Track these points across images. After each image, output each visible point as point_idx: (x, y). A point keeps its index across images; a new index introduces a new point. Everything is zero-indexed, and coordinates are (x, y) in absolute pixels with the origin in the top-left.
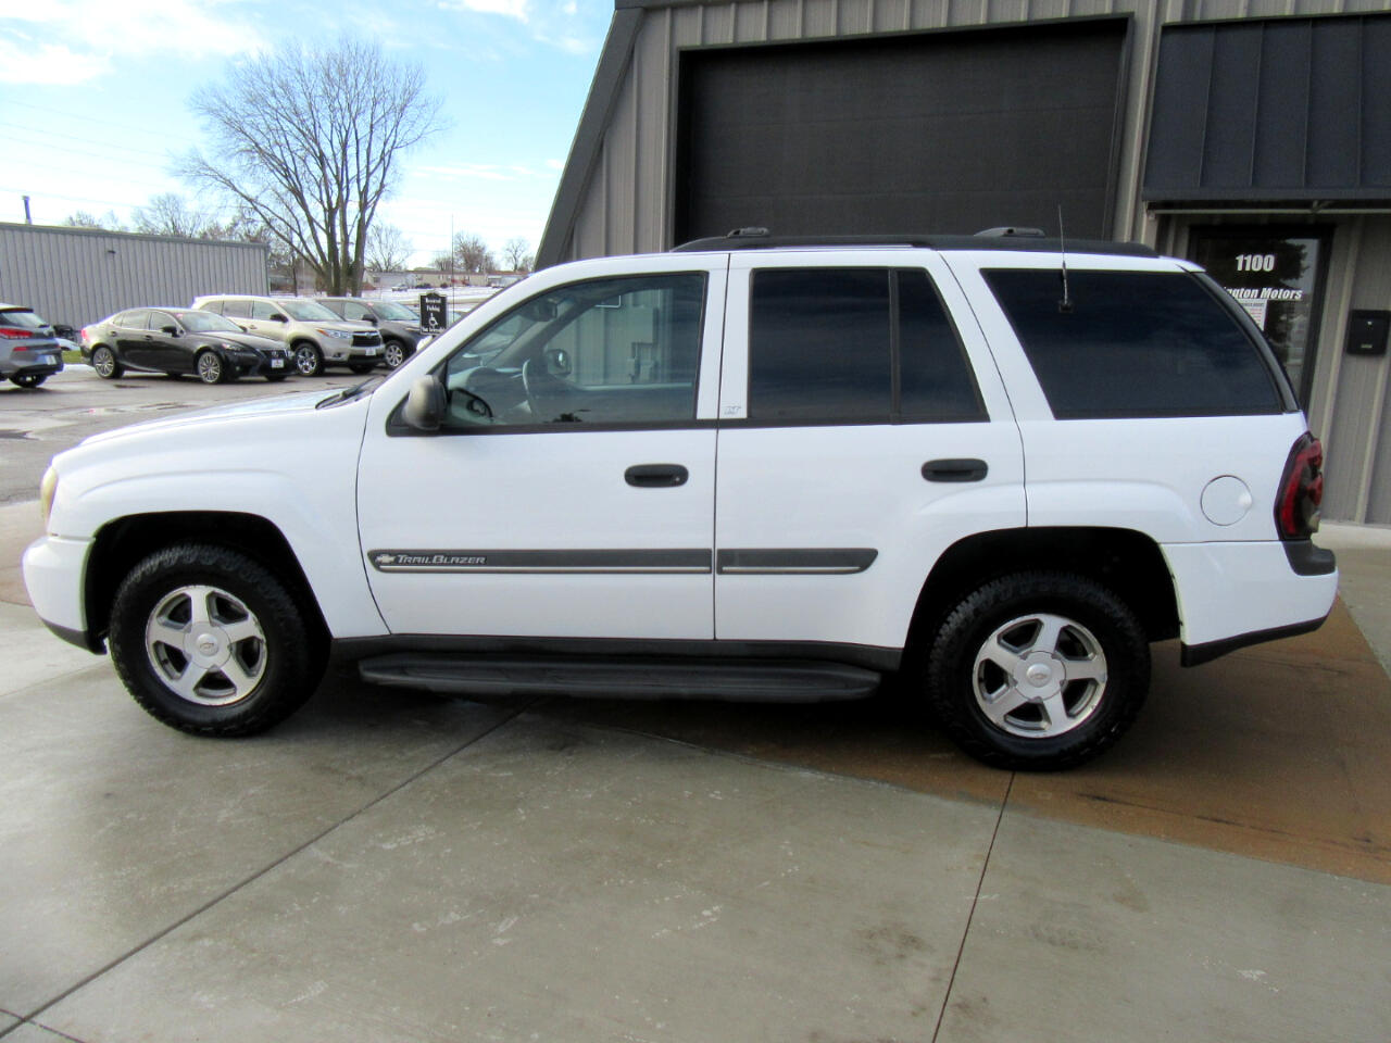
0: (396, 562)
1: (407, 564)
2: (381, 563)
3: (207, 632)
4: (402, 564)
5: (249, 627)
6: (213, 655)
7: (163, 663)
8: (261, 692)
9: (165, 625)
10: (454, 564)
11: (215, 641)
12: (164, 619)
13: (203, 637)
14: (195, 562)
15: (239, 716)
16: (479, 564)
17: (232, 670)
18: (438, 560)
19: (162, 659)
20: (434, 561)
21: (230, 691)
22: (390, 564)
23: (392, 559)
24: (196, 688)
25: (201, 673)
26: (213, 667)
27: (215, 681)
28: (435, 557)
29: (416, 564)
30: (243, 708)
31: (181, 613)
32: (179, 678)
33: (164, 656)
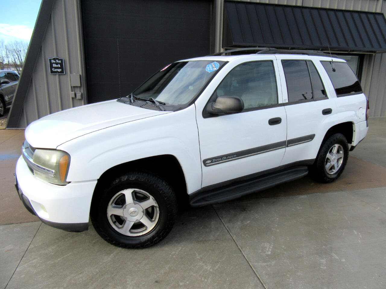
0: (212, 162)
1: (215, 162)
2: (207, 164)
3: (133, 207)
4: (214, 162)
5: (151, 202)
6: (136, 215)
7: (114, 223)
8: (158, 227)
9: (114, 207)
10: (228, 159)
11: (136, 210)
12: (114, 205)
13: (132, 209)
14: (127, 180)
15: (150, 238)
16: (235, 157)
17: (145, 220)
18: (224, 159)
19: (114, 221)
20: (223, 159)
21: (144, 229)
22: (210, 163)
23: (210, 161)
24: (130, 231)
25: (132, 224)
26: (136, 220)
27: (138, 226)
28: (223, 158)
29: (218, 161)
30: (151, 235)
31: (121, 202)
32: (122, 227)
33: (114, 220)
